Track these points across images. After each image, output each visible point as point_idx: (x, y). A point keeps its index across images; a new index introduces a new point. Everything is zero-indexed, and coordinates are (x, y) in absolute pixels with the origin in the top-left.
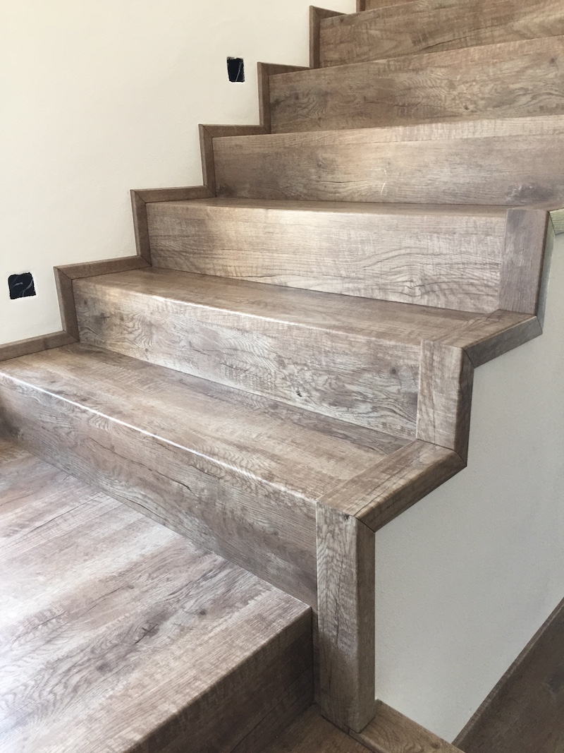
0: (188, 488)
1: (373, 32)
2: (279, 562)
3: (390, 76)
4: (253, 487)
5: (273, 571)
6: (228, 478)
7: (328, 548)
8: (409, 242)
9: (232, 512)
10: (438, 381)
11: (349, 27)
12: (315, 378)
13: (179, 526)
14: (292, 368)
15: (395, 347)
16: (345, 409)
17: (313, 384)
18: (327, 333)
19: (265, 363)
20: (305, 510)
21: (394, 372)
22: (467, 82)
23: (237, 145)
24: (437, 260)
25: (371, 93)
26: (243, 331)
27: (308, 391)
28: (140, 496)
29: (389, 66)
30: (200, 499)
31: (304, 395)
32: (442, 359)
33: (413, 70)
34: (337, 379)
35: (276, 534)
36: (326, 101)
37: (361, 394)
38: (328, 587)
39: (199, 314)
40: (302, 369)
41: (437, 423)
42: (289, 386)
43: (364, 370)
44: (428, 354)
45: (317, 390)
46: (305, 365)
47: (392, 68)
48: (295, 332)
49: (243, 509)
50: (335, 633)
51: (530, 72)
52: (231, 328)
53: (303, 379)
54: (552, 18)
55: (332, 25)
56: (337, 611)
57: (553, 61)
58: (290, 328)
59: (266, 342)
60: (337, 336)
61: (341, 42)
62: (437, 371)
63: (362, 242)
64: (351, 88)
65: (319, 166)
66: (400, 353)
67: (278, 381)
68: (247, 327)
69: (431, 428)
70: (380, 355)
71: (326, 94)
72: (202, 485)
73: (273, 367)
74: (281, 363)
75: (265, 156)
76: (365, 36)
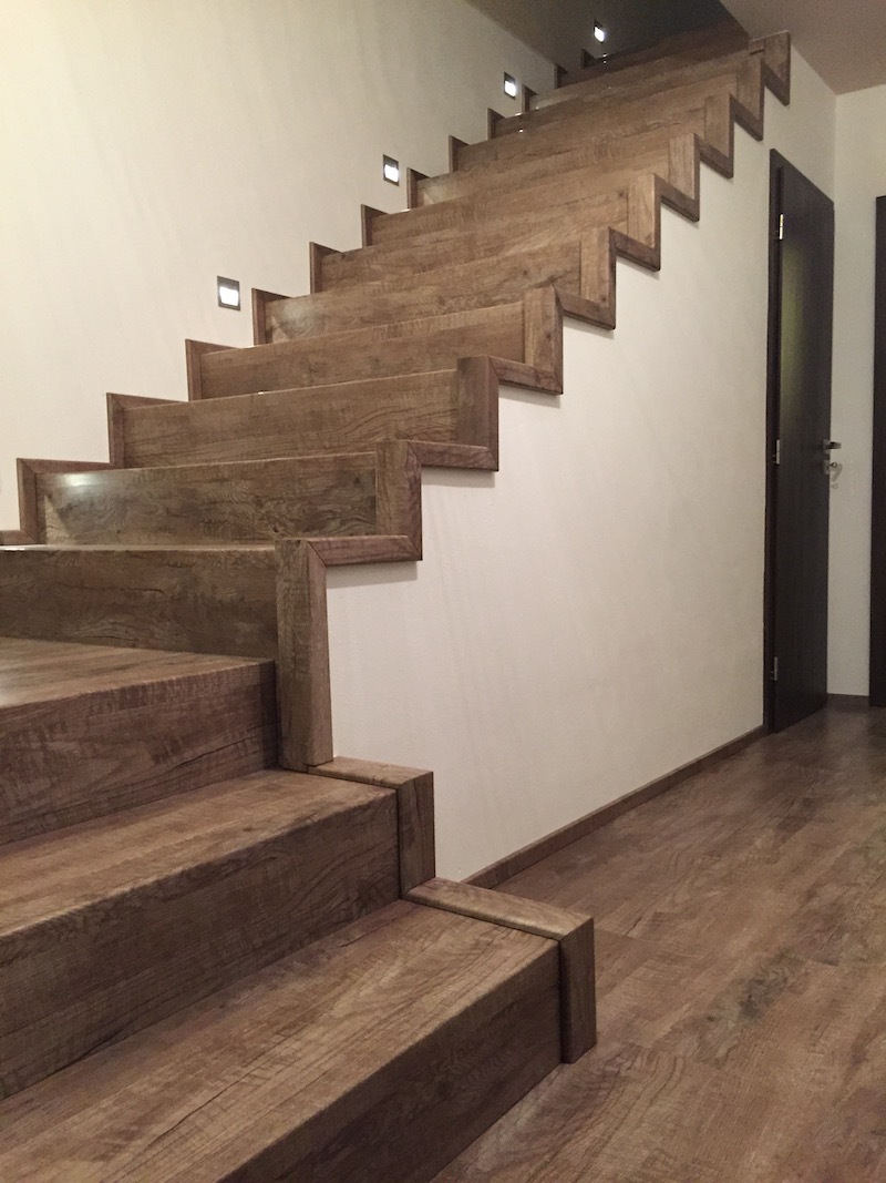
0: (160, 591)
1: (374, 267)
2: (245, 627)
3: (385, 296)
4: (223, 561)
5: (239, 641)
6: (200, 561)
7: (285, 581)
8: (383, 403)
9: (202, 596)
10: (390, 474)
11: (350, 263)
12: (290, 508)
13: (151, 640)
14: (269, 505)
15: (357, 457)
16: (317, 532)
17: (288, 516)
18: (299, 461)
19: (243, 508)
20: (267, 561)
21: (357, 481)
22: (454, 297)
23: (226, 360)
24: (407, 415)
25: (367, 314)
26: (222, 480)
27: (284, 525)
28: (110, 627)
29: (383, 286)
30: (172, 598)
31: (280, 529)
32: (392, 454)
33: (406, 289)
34: (310, 503)
35: (242, 599)
36: (324, 324)
37: (331, 511)
38: (286, 623)
39: (177, 476)
40: (279, 503)
41: (392, 513)
42: (266, 525)
43: (333, 487)
44: (381, 453)
45: (292, 520)
46: (281, 498)
47: (386, 288)
48: (271, 468)
49: (214, 587)
50: (293, 666)
51: (507, 284)
52: (210, 482)
53: (279, 513)
54: (536, 247)
55: (334, 262)
56: (294, 642)
57: (525, 273)
58: (267, 465)
59: (245, 486)
60: (308, 461)
61: (343, 278)
62: (389, 466)
63: (343, 410)
64: (348, 310)
65: (311, 370)
66: (361, 463)
67: (256, 522)
68: (226, 475)
69: (388, 520)
70: (346, 469)
71: (324, 317)
72: (174, 581)
73: (250, 510)
74: (259, 503)
75: (255, 367)
76: (367, 271)
